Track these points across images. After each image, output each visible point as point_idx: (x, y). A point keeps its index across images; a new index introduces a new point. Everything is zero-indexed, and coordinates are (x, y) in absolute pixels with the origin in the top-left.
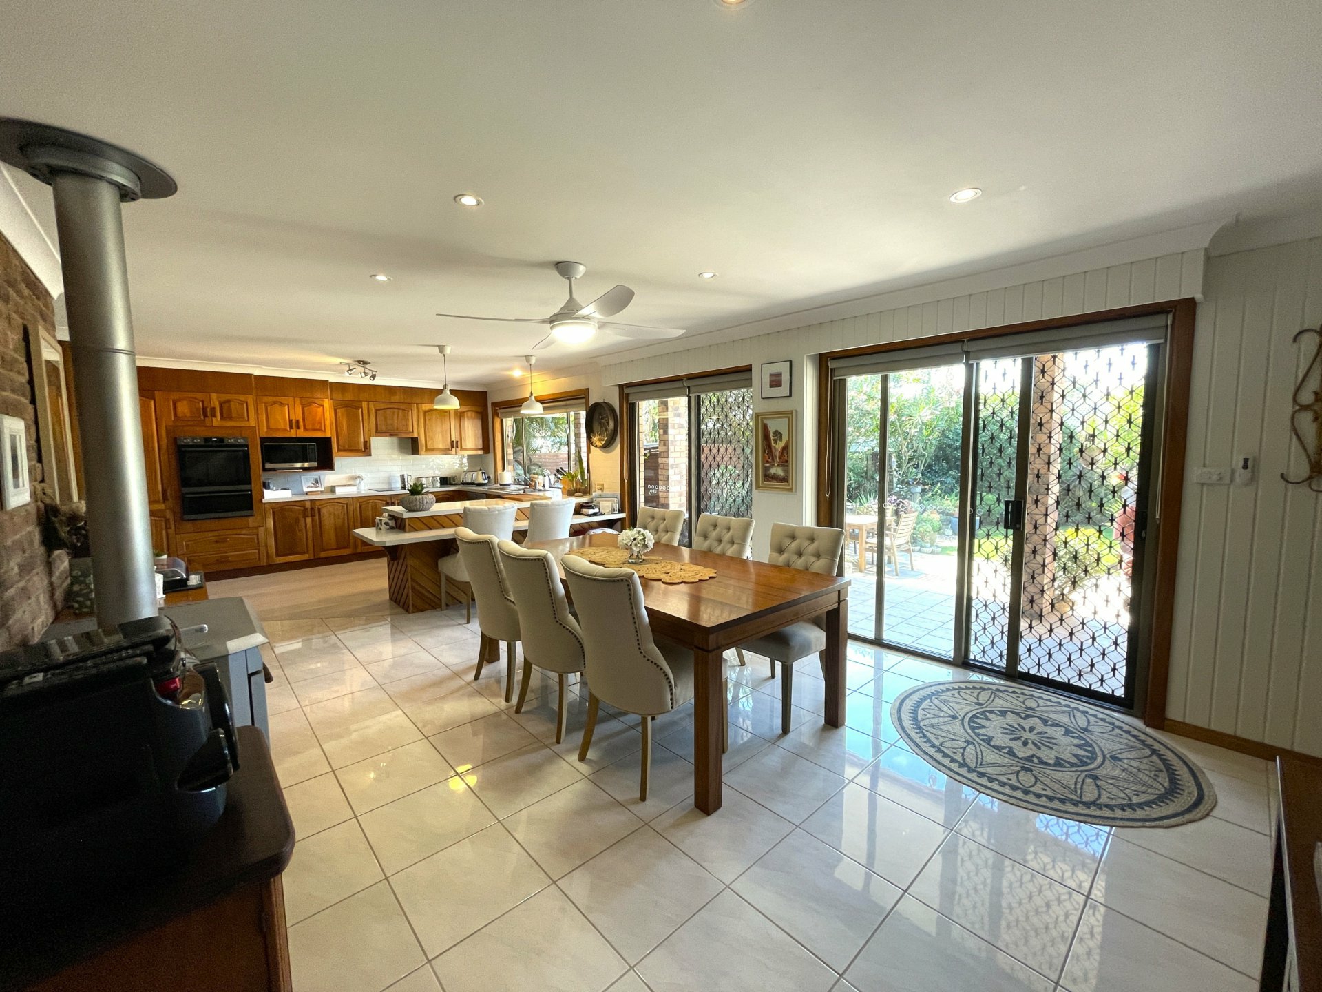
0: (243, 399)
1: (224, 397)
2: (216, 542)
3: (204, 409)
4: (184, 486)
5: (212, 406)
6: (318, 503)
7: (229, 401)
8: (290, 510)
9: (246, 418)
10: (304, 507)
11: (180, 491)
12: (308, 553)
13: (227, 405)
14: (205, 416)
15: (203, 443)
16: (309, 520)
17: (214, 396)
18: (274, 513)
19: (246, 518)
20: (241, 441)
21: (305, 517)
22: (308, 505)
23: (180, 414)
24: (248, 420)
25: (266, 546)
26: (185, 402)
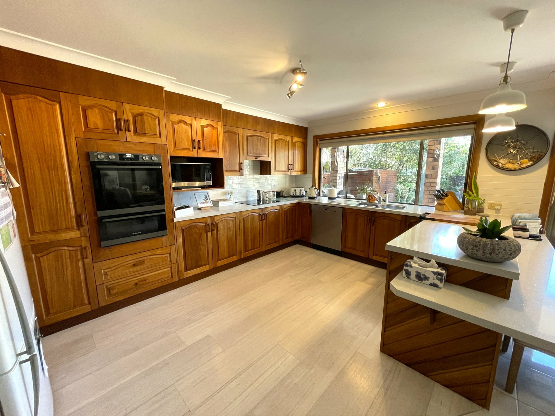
0: (156, 114)
1: (138, 109)
2: (134, 265)
3: (118, 120)
4: (99, 209)
5: (126, 118)
6: (216, 219)
7: (141, 114)
8: (196, 227)
9: (158, 135)
10: (206, 223)
11: (96, 214)
12: (208, 264)
13: (139, 118)
14: (119, 129)
15: (118, 160)
16: (209, 234)
17: (127, 106)
18: (183, 230)
19: (161, 238)
20: (155, 159)
21: (206, 232)
22: (209, 222)
23: (91, 125)
24: (160, 137)
25: (177, 263)
26: (97, 110)
